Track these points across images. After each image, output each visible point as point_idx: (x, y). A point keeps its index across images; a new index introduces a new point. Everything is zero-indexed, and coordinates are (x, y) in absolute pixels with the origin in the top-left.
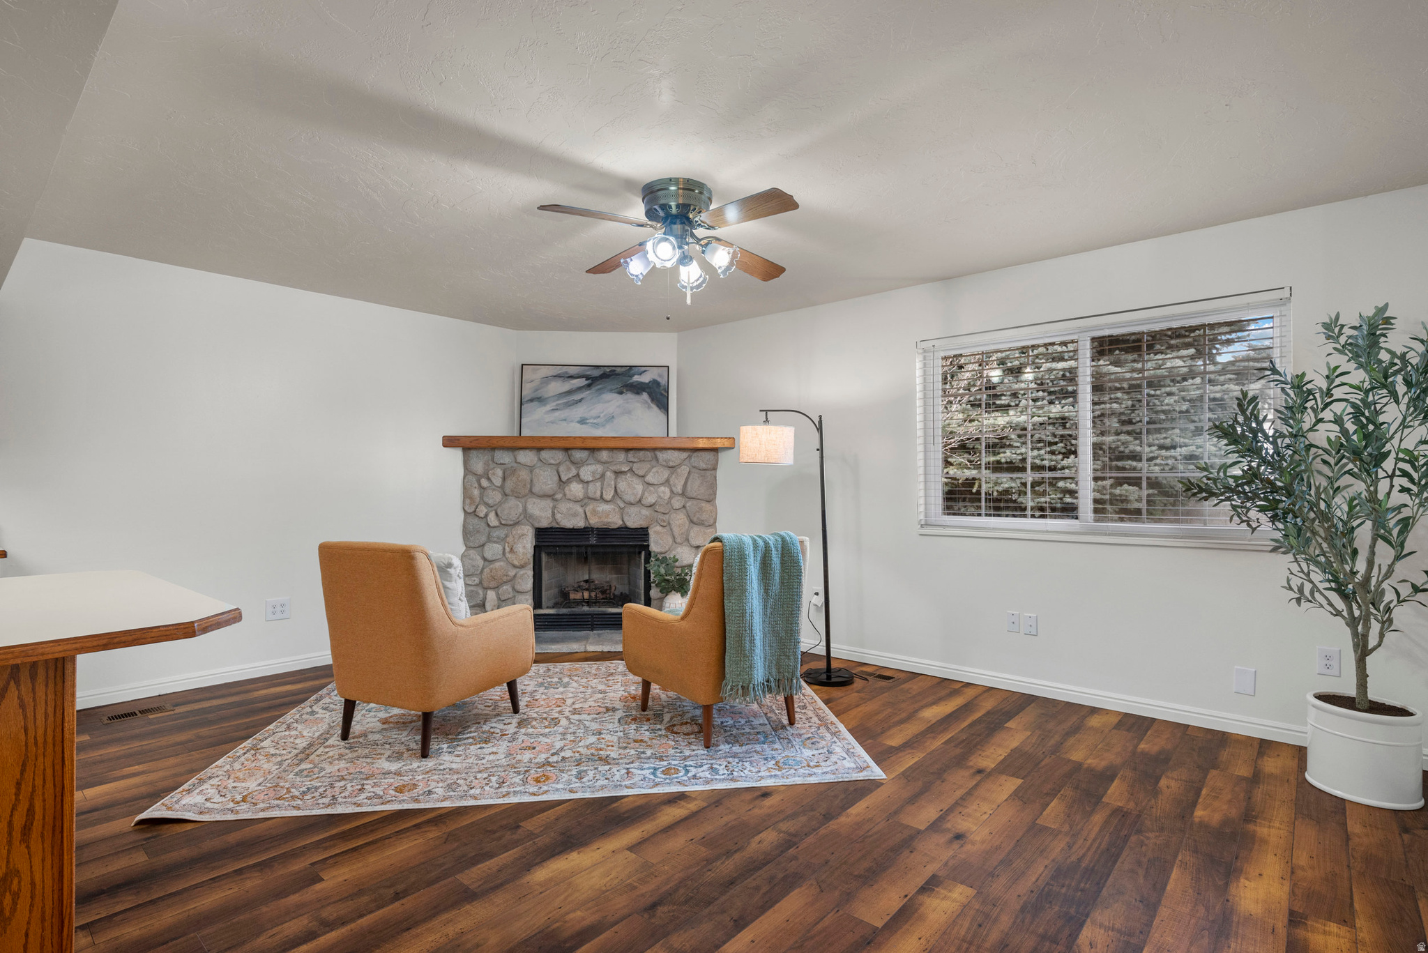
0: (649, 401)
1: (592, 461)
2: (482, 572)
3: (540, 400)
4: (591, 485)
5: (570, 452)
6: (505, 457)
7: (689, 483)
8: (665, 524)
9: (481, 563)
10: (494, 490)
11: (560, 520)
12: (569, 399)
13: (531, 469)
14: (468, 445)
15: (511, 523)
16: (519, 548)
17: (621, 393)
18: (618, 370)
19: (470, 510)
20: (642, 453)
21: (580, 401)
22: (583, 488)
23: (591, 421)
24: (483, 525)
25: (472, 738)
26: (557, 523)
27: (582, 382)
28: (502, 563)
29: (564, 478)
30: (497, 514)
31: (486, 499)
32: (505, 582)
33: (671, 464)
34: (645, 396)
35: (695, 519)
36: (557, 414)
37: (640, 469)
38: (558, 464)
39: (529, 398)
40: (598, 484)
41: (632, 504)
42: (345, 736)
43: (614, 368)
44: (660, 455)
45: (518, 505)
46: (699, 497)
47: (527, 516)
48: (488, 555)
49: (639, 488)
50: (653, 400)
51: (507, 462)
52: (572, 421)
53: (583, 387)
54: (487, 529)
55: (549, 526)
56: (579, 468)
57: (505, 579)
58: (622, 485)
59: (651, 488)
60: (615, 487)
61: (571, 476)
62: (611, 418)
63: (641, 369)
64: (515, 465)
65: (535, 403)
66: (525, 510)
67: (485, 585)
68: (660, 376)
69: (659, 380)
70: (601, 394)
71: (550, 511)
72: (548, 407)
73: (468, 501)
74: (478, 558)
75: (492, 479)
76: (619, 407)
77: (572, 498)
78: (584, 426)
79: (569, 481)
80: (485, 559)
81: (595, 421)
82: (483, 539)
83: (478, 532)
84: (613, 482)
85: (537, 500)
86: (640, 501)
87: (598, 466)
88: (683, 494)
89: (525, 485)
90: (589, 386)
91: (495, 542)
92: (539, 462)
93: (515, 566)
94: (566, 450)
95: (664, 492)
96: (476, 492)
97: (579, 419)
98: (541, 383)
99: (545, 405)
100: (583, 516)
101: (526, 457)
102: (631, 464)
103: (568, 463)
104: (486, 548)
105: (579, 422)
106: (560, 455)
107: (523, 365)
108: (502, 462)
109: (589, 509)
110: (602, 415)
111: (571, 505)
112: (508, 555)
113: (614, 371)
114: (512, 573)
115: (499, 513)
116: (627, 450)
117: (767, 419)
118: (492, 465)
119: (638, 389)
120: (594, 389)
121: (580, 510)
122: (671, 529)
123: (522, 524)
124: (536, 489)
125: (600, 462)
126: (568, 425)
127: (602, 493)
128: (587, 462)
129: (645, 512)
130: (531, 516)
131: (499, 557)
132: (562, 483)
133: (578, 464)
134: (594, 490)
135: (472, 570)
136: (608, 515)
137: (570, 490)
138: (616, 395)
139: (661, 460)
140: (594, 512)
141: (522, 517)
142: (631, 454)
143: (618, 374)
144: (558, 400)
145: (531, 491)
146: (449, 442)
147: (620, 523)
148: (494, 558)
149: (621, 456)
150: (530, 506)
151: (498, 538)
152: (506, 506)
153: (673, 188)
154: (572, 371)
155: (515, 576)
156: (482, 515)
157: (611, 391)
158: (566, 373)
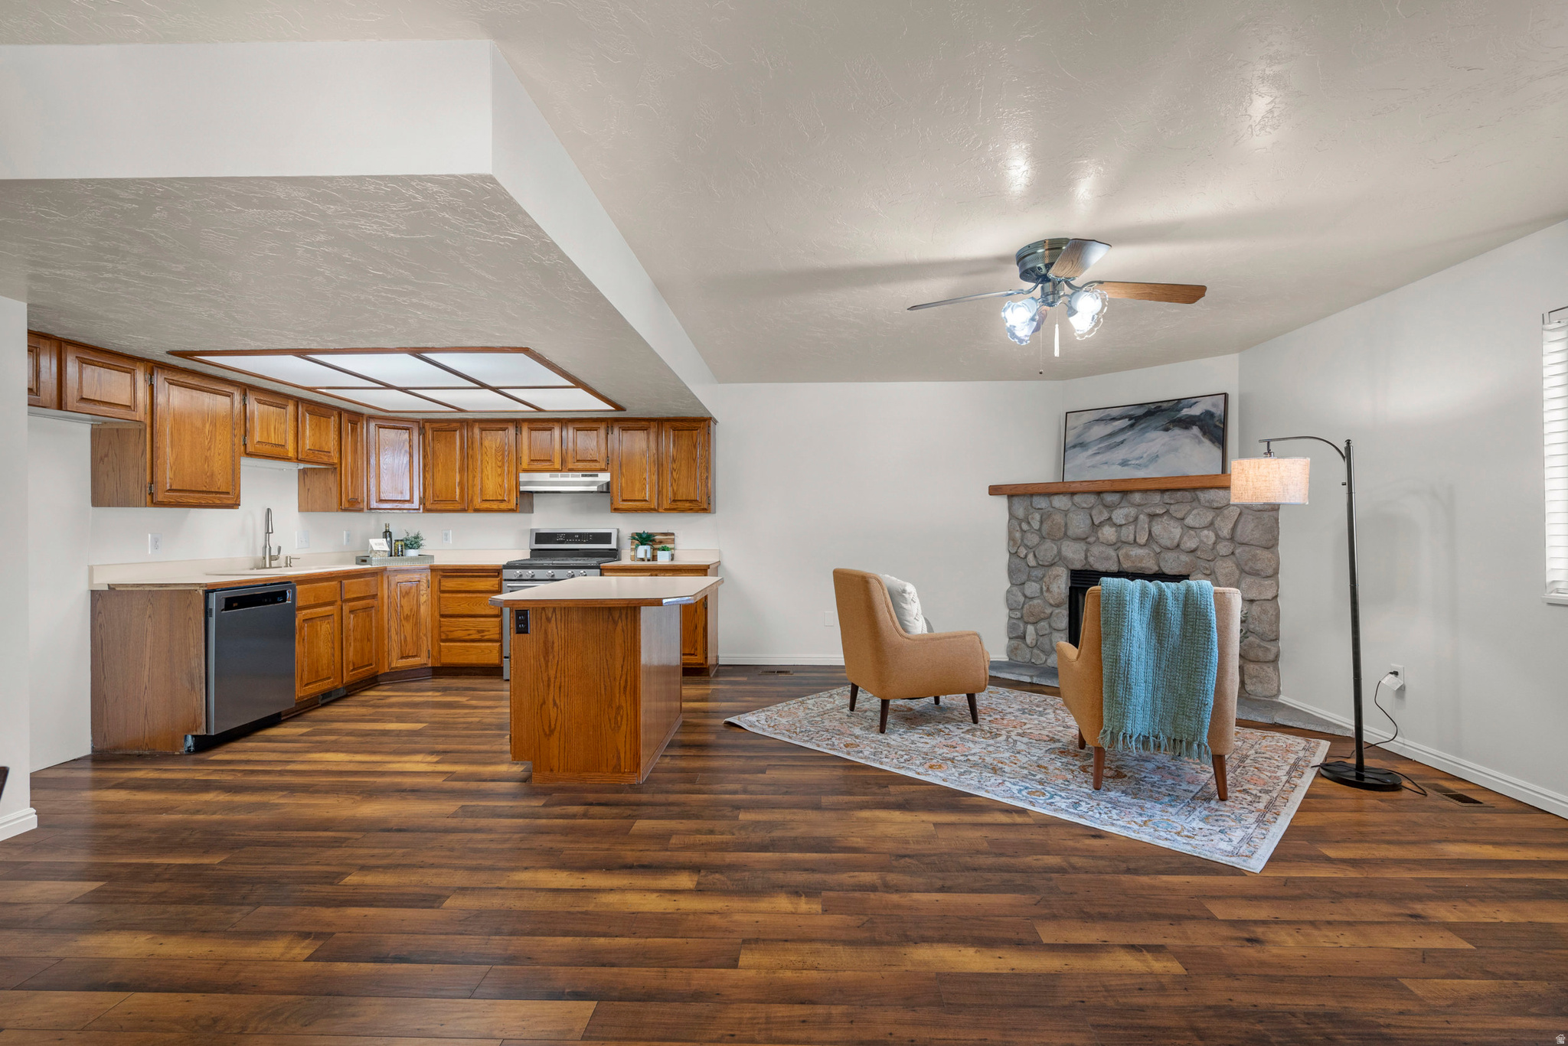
0: (1200, 435)
1: (1127, 504)
2: (1022, 608)
3: (1082, 445)
4: (1124, 528)
5: (1101, 495)
6: (1041, 503)
7: (1240, 526)
8: (1208, 572)
9: (1022, 599)
10: (1033, 533)
11: (1092, 562)
12: (1111, 441)
13: (1066, 513)
14: (1013, 492)
15: (1047, 564)
16: (1054, 588)
17: (1167, 430)
18: (1165, 405)
19: (1013, 551)
20: (1179, 494)
21: (1122, 442)
22: (1116, 531)
23: (1133, 462)
24: (1024, 564)
25: (923, 730)
26: (1091, 566)
27: (1125, 422)
28: (1039, 601)
29: (1097, 522)
30: (1035, 556)
31: (1026, 542)
32: (1042, 619)
33: (1215, 505)
34: (1195, 430)
35: (1247, 568)
36: (1098, 457)
37: (1178, 511)
38: (1091, 508)
39: (1072, 444)
40: (1132, 528)
41: (1169, 549)
42: (852, 708)
43: (1159, 404)
44: (1204, 496)
45: (1052, 548)
46: (1252, 542)
47: (1060, 559)
48: (1028, 593)
49: (1177, 532)
50: (1204, 434)
51: (1043, 507)
52: (1113, 464)
53: (1126, 427)
54: (1028, 568)
55: (1083, 569)
56: (1112, 511)
57: (1042, 616)
58: (1157, 529)
59: (1192, 532)
60: (1150, 531)
61: (1102, 519)
62: (1155, 458)
63: (1191, 401)
64: (1052, 509)
65: (1077, 449)
66: (1059, 552)
67: (1026, 619)
68: (1214, 405)
69: (1213, 410)
70: (1144, 433)
71: (1083, 555)
72: (1090, 452)
73: (1011, 543)
74: (1020, 594)
75: (1032, 523)
76: (1164, 445)
77: (1105, 541)
78: (1126, 468)
79: (1101, 524)
80: (1025, 596)
81: (1138, 462)
82: (1024, 577)
83: (1020, 571)
84: (1146, 526)
85: (1071, 544)
86: (1178, 546)
87: (1131, 509)
88: (1232, 539)
89: (1060, 528)
90: (1132, 426)
91: (1034, 581)
92: (1074, 507)
93: (1051, 605)
94: (1099, 493)
95: (1207, 537)
96: (1018, 535)
97: (1120, 461)
98: (1085, 429)
99: (1087, 450)
100: (1116, 560)
101: (1060, 502)
102: (1167, 506)
103: (1100, 507)
104: (1026, 586)
105: (1120, 464)
106: (1092, 499)
107: (1067, 413)
108: (1039, 507)
109: (1121, 553)
110: (1145, 455)
111: (1102, 548)
112: (1045, 594)
113: (1160, 406)
114: (1048, 611)
115: (1036, 554)
116: (1163, 491)
117: (1269, 450)
118: (1032, 511)
119: (1187, 423)
120: (1137, 428)
121: (1113, 553)
122: (1217, 578)
123: (1058, 566)
124: (1070, 533)
125: (1133, 505)
126: (1108, 468)
127: (1135, 537)
128: (1120, 505)
129: (1184, 558)
130: (1065, 558)
131: (1037, 595)
132: (1095, 527)
133: (1110, 507)
134: (1128, 533)
135: (1015, 605)
136: (1142, 560)
137: (1103, 534)
138: (1162, 432)
139: (1202, 500)
140: (1127, 556)
141: (1057, 558)
142: (1166, 496)
143: (1163, 411)
144: (1100, 443)
145: (1065, 534)
146: (995, 490)
147: (1157, 569)
148: (1033, 596)
149: (1157, 498)
150: (1064, 549)
151: (1037, 577)
152: (1043, 547)
153: (1040, 251)
154: (1115, 413)
155: (1051, 614)
156: (1022, 556)
157: (1156, 429)
158: (1109, 415)
